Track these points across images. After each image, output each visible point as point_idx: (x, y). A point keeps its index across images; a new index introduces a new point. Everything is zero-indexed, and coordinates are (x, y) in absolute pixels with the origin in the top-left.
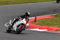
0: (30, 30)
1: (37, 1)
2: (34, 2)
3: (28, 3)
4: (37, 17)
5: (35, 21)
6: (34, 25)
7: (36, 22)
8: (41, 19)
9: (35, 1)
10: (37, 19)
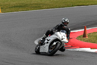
0: (75, 50)
1: (87, 4)
2: (82, 4)
3: (73, 6)
4: (87, 29)
5: (84, 36)
6: (83, 42)
7: (86, 37)
8: (94, 33)
9: (84, 4)
10: (87, 33)
